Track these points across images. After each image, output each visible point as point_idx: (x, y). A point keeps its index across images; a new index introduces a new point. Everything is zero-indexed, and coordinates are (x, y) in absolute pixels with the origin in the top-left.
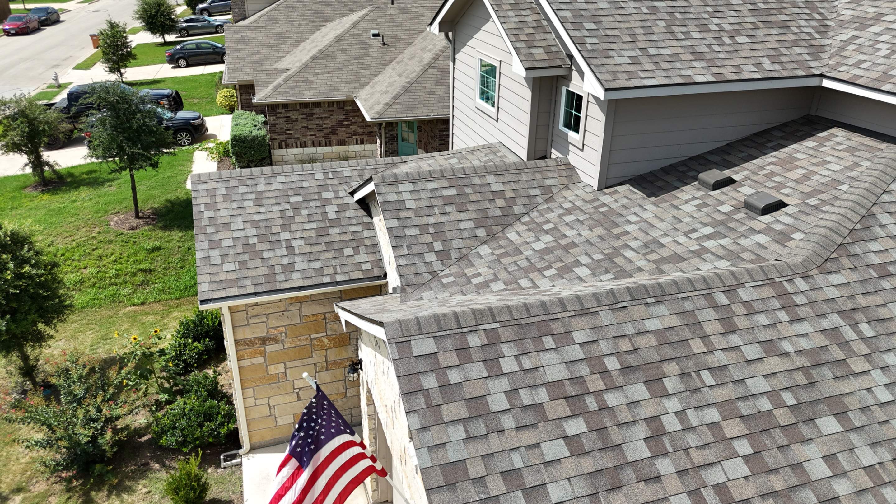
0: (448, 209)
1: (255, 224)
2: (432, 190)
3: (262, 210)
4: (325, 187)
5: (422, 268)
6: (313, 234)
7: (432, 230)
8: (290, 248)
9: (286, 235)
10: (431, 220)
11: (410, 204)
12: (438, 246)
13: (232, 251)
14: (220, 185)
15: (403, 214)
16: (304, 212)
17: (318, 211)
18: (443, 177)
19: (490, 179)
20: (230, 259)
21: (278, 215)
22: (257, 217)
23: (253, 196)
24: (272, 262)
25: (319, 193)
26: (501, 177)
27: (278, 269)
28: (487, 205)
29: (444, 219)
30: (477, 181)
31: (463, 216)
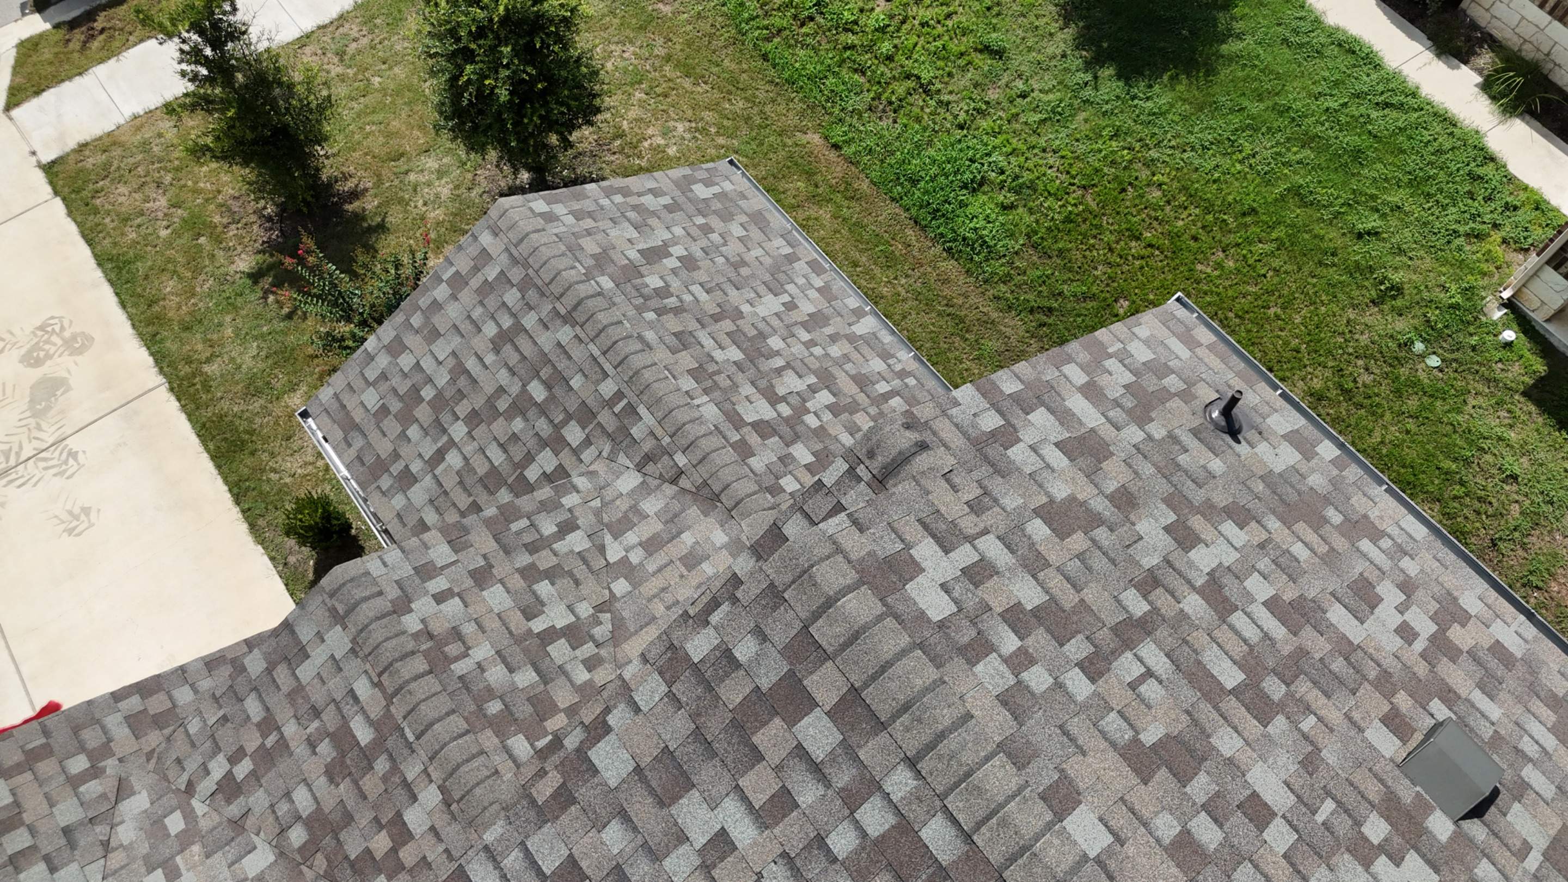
0: (325, 748)
1: (460, 370)
2: (352, 693)
3: (490, 359)
4: (586, 415)
5: (192, 765)
6: (481, 468)
7: (271, 741)
8: (440, 455)
9: (458, 431)
10: (290, 729)
11: (306, 672)
12: (243, 769)
13: (396, 381)
14: (504, 258)
15: (282, 673)
16: (518, 424)
17: (532, 443)
18: (389, 699)
19: (430, 796)
20: (384, 387)
21: (489, 389)
22: (471, 364)
23: (507, 322)
24: (404, 451)
25: (569, 417)
26: (447, 817)
27: (396, 468)
28: (364, 818)
29: (300, 750)
30: (412, 771)
31: (321, 782)
